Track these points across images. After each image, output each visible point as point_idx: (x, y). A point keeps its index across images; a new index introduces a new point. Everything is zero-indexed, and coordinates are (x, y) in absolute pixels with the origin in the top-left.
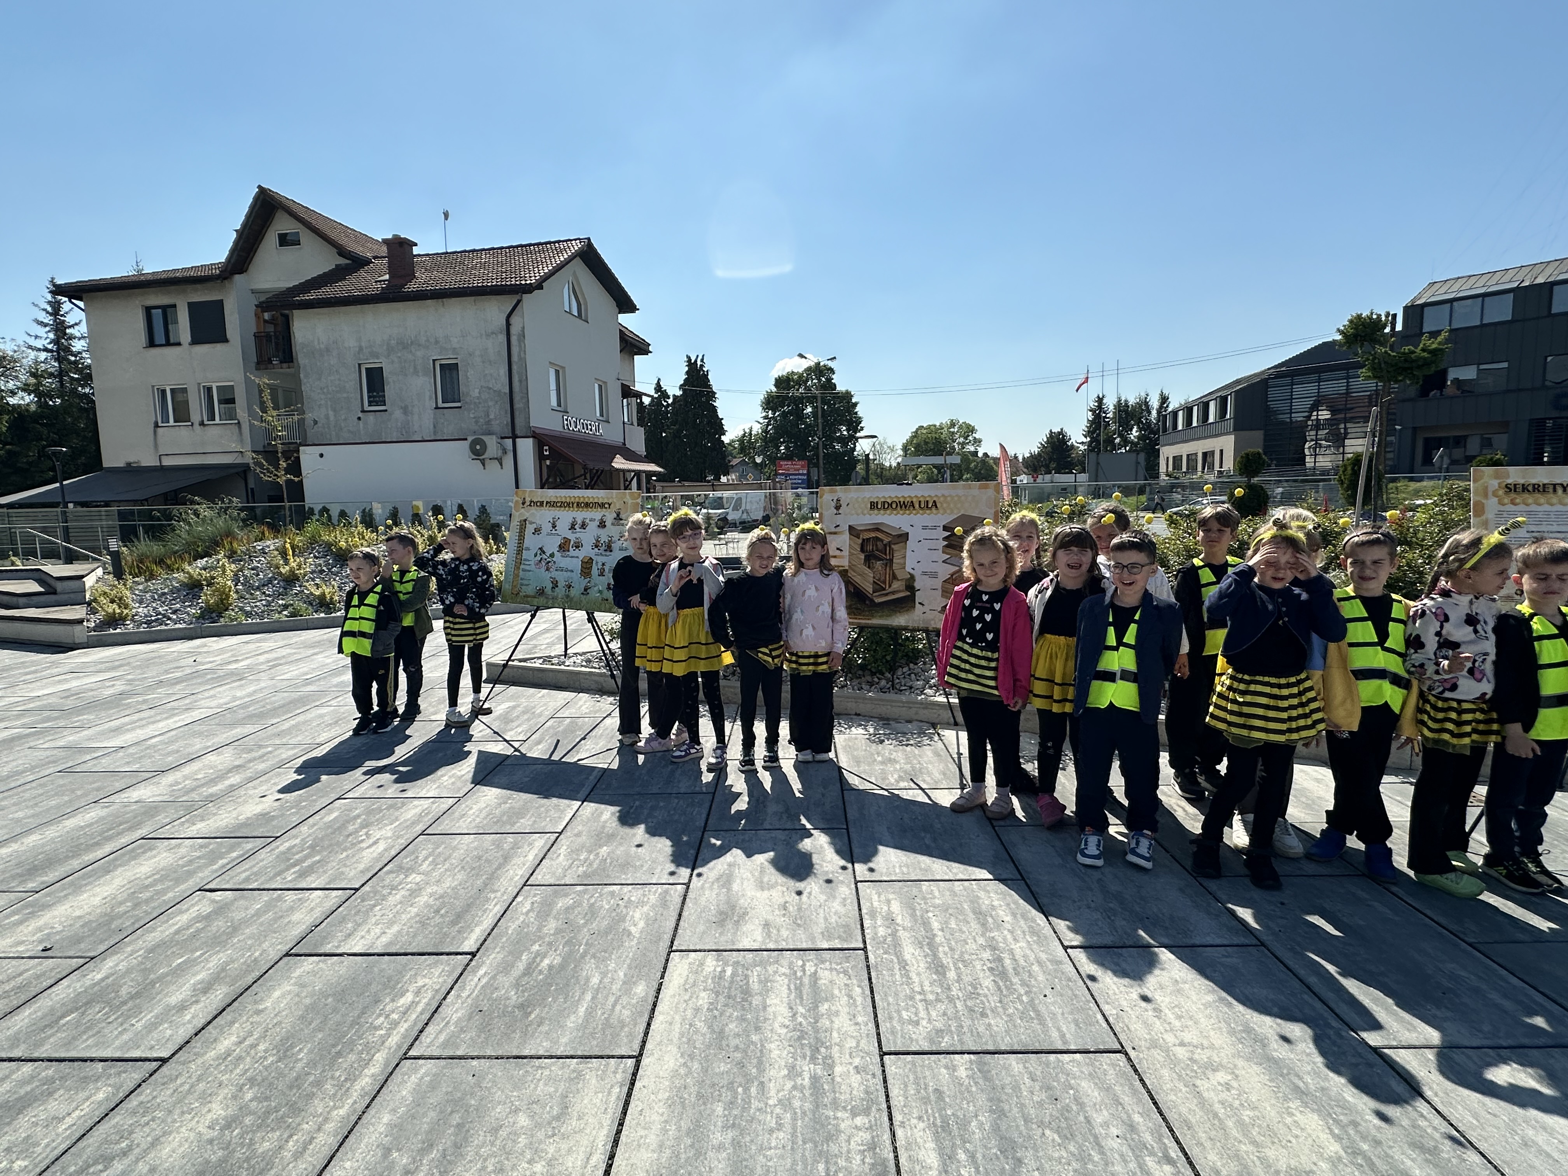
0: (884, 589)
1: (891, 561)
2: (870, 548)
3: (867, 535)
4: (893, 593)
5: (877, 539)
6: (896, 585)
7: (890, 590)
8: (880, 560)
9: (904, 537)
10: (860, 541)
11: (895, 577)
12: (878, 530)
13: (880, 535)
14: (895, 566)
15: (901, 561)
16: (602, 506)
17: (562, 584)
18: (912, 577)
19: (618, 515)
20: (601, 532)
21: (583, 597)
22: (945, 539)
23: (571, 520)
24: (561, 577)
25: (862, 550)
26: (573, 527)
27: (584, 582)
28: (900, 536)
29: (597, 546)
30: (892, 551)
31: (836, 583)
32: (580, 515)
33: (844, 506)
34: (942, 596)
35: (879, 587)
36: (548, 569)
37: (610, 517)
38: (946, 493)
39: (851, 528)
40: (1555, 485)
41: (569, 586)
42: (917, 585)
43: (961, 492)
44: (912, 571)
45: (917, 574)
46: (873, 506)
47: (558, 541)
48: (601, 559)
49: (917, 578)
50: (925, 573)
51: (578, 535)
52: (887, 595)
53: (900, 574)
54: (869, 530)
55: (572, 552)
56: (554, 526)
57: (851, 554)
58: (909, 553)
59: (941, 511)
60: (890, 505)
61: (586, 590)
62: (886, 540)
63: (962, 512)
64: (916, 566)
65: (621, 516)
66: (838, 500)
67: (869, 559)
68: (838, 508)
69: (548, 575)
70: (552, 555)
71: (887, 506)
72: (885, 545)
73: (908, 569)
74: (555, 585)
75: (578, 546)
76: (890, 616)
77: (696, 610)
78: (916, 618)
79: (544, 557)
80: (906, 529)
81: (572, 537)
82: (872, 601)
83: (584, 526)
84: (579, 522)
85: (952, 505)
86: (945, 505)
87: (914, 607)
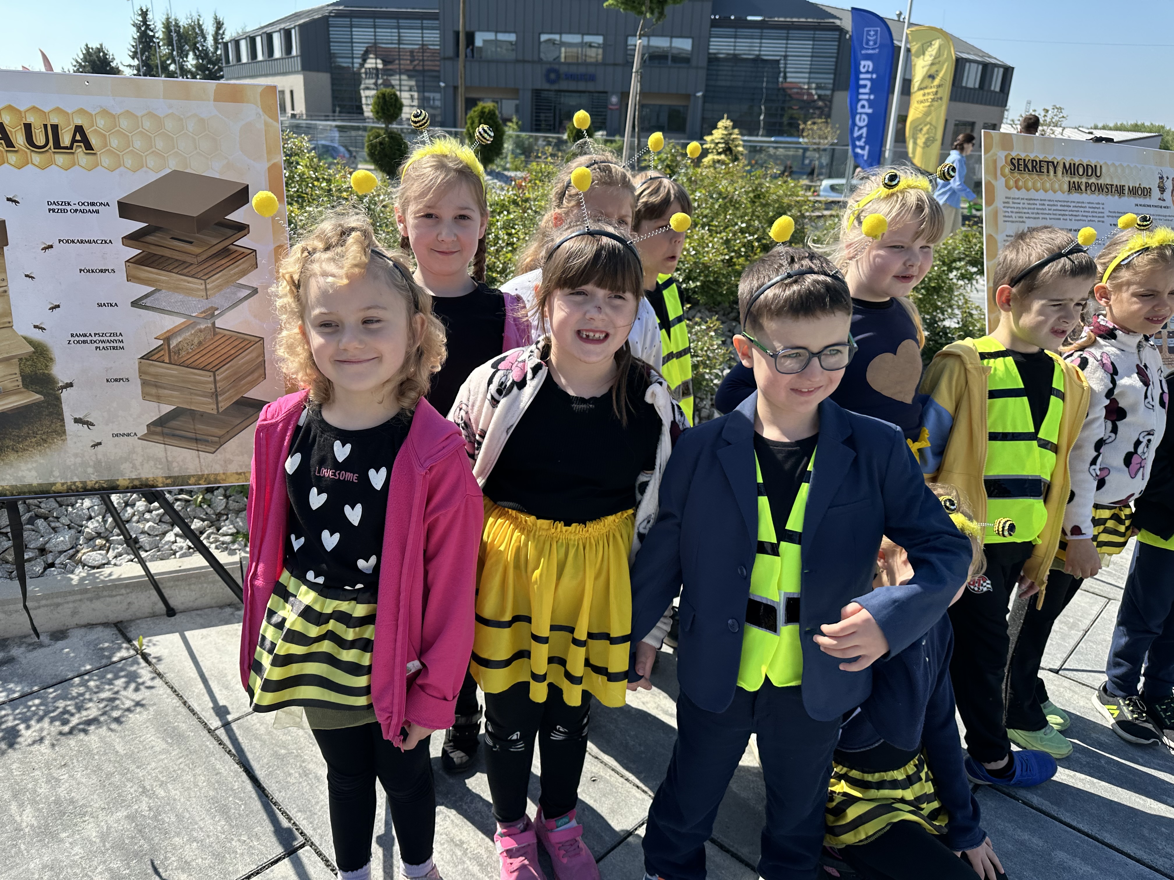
18: (40, 352)
22: (131, 239)
34: (145, 396)
38: (113, 106)
40: (1048, 162)
42: (60, 373)
43: (161, 107)
44: (37, 335)
45: (56, 341)
49: (57, 354)
50: (80, 338)
58: (16, 283)
59: (106, 160)
63: (173, 165)
64: (48, 319)
73: (23, 328)
78: (70, 461)
85: (138, 144)
86: (114, 142)
87: (62, 432)
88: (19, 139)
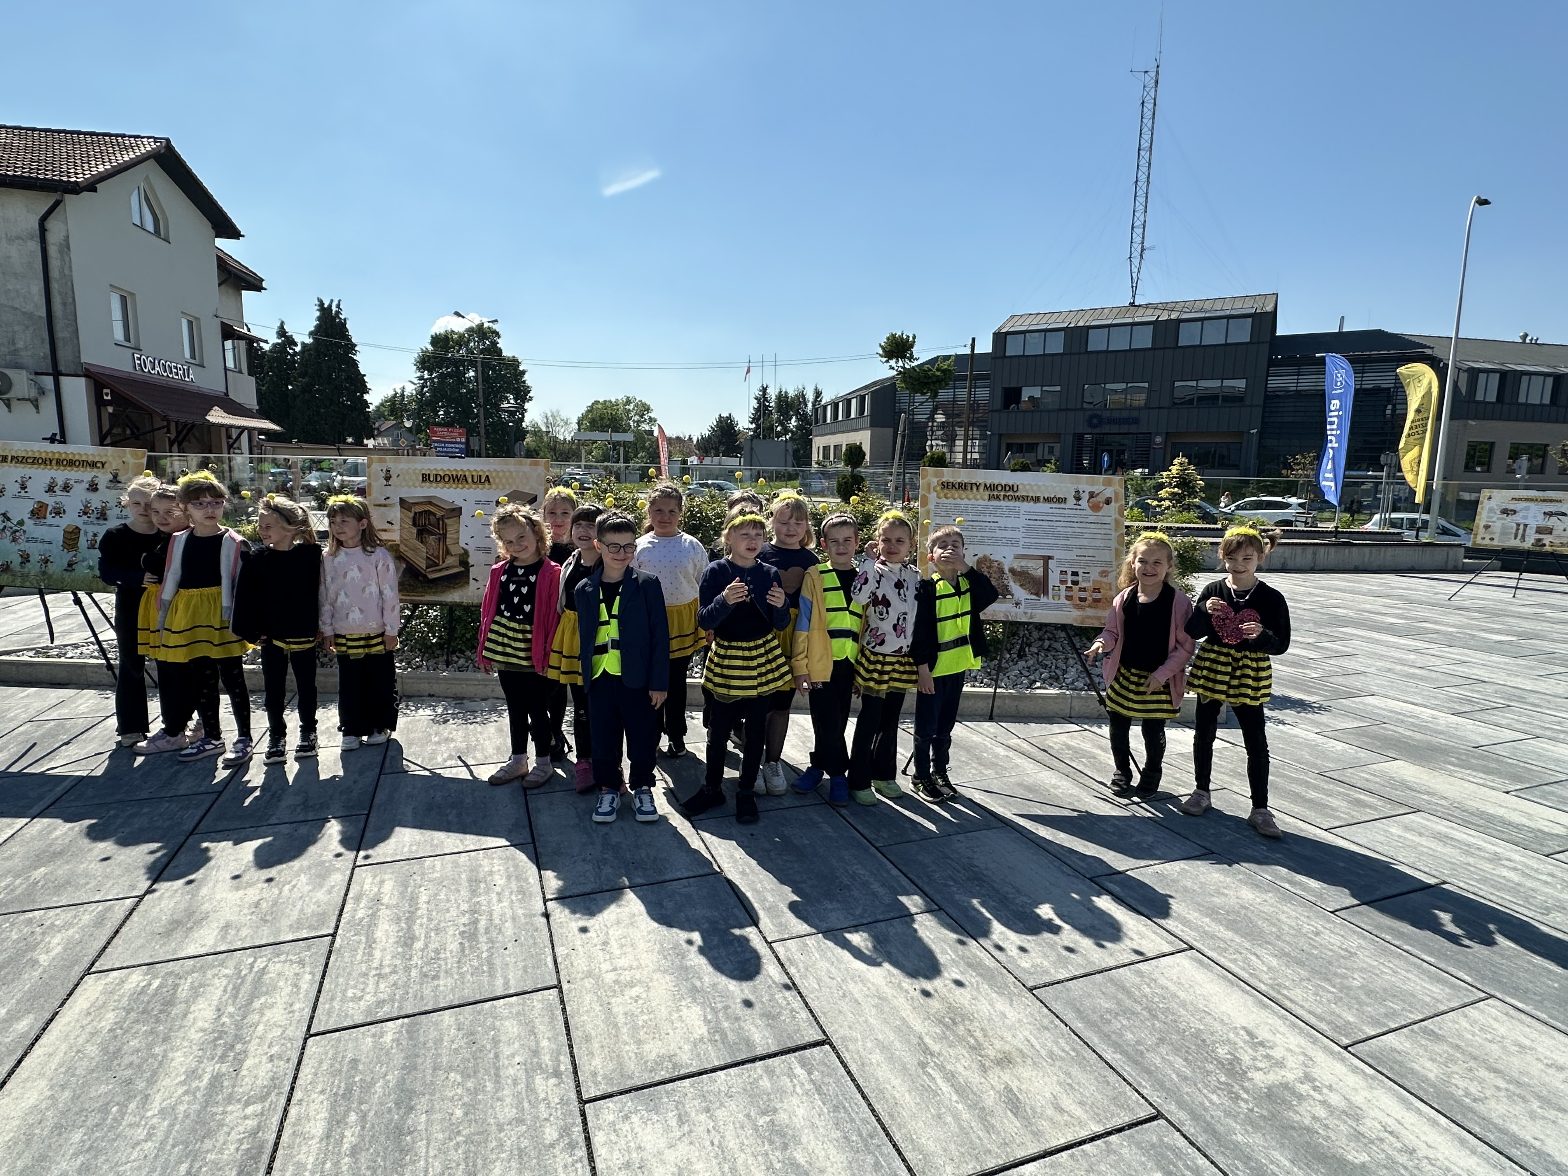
0: (438, 565)
1: (445, 535)
2: (423, 521)
3: (418, 509)
4: (447, 568)
5: (428, 512)
6: (450, 560)
7: (444, 566)
8: (433, 534)
9: (457, 512)
10: (412, 515)
11: (448, 552)
12: (430, 503)
13: (432, 509)
14: (448, 541)
15: (455, 536)
16: (93, 465)
17: (35, 558)
18: (466, 553)
19: (115, 476)
20: (91, 496)
21: (66, 574)
23: (48, 481)
24: (35, 551)
25: (414, 524)
26: (51, 489)
27: (67, 556)
28: (453, 510)
29: (85, 513)
30: (445, 526)
31: (382, 558)
32: (61, 475)
33: (394, 477)
35: (432, 563)
36: (14, 540)
37: (103, 478)
38: (498, 468)
39: (402, 501)
40: (971, 484)
41: (46, 561)
42: (471, 561)
43: (512, 468)
44: (466, 547)
45: (471, 549)
46: (425, 478)
47: (30, 505)
48: (91, 529)
49: (471, 554)
50: (478, 549)
51: (58, 499)
52: (440, 570)
53: (453, 549)
54: (421, 503)
55: (50, 519)
56: (23, 487)
57: (402, 528)
58: (462, 529)
59: (494, 486)
60: (443, 478)
61: (70, 565)
62: (439, 514)
63: (514, 488)
64: (470, 541)
65: (119, 478)
66: (388, 471)
67: (422, 533)
68: (388, 478)
69: (15, 547)
70: (21, 523)
71: (440, 479)
72: (438, 519)
73: (462, 544)
74: (25, 558)
75: (58, 512)
76: (443, 592)
77: (214, 589)
78: (469, 594)
79: (9, 524)
80: (459, 503)
81: (50, 501)
82: (425, 576)
83: (66, 488)
84: (60, 482)
85: (504, 481)
86: (497, 480)
87: (468, 583)
88: (470, 480)
